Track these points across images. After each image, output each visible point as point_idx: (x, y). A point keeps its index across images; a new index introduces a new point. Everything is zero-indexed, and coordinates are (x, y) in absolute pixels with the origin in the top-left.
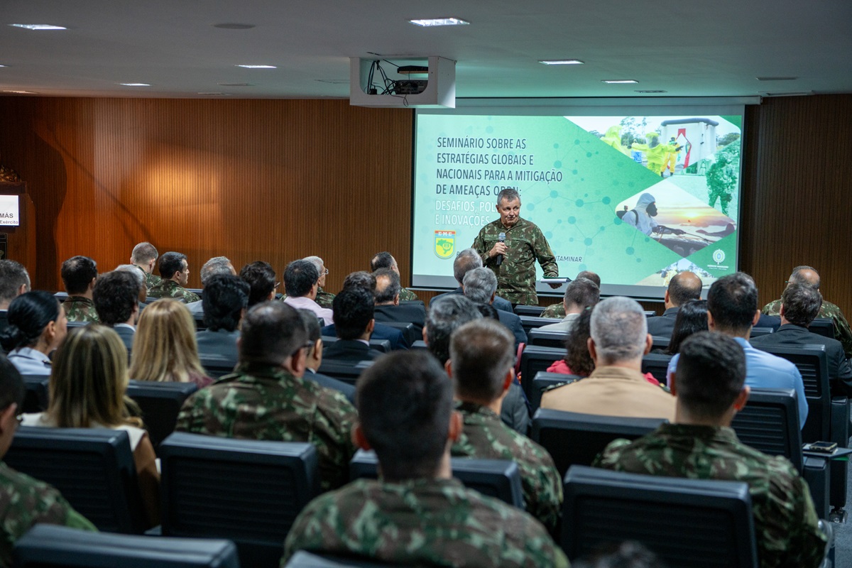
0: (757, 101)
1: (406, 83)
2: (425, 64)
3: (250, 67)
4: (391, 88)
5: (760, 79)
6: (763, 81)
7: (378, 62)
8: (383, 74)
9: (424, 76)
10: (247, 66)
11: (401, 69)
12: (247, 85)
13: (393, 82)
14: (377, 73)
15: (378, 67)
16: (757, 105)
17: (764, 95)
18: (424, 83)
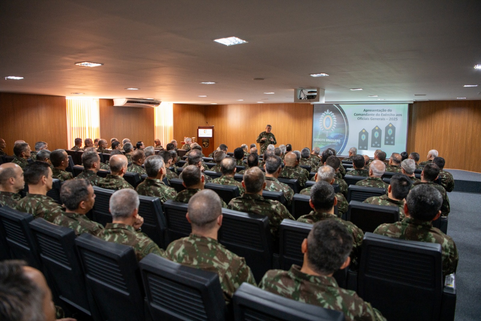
0: (412, 102)
1: (310, 96)
2: (316, 90)
3: (267, 93)
4: (306, 97)
5: (415, 95)
6: (416, 96)
7: (302, 90)
8: (304, 94)
9: (316, 94)
10: (266, 93)
11: (309, 92)
12: (268, 99)
13: (307, 96)
14: (302, 93)
15: (302, 92)
16: (412, 104)
17: (415, 101)
18: (315, 96)
